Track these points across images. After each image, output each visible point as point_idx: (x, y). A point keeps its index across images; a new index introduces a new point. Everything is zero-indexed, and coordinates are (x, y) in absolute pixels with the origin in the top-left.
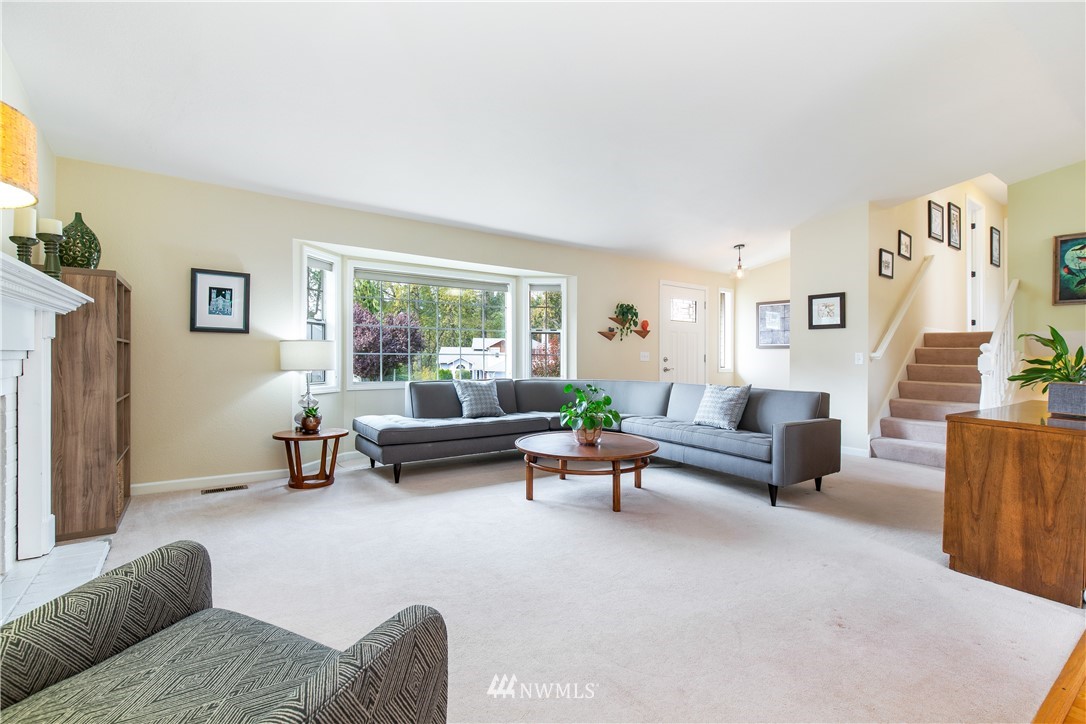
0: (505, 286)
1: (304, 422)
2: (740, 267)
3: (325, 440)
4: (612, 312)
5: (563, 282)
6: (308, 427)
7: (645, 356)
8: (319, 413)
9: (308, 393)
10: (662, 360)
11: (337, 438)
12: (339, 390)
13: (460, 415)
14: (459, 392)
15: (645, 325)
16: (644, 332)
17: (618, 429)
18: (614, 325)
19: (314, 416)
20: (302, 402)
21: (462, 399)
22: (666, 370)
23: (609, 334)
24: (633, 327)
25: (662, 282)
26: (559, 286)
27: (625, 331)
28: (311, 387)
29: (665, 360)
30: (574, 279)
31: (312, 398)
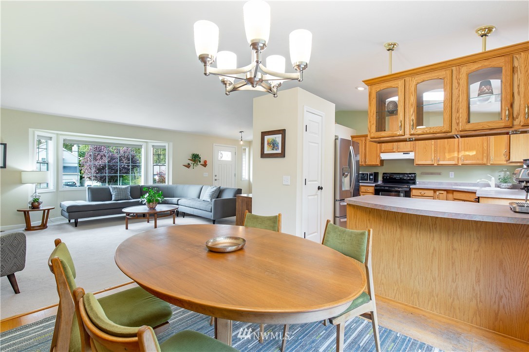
0: (141, 146)
1: (32, 204)
2: (242, 140)
3: (44, 211)
4: (190, 157)
5: (166, 145)
6: (35, 206)
7: (206, 174)
8: (40, 200)
9: (36, 192)
10: (214, 176)
11: (48, 210)
12: (55, 191)
13: (111, 199)
14: (111, 191)
15: (205, 162)
16: (205, 165)
17: (176, 203)
18: (190, 162)
19: (37, 202)
20: (32, 196)
21: (112, 194)
22: (216, 180)
23: (188, 166)
24: (199, 163)
25: (214, 144)
26: (165, 146)
27: (195, 164)
28: (37, 190)
29: (216, 176)
30: (171, 144)
31: (38, 194)
